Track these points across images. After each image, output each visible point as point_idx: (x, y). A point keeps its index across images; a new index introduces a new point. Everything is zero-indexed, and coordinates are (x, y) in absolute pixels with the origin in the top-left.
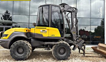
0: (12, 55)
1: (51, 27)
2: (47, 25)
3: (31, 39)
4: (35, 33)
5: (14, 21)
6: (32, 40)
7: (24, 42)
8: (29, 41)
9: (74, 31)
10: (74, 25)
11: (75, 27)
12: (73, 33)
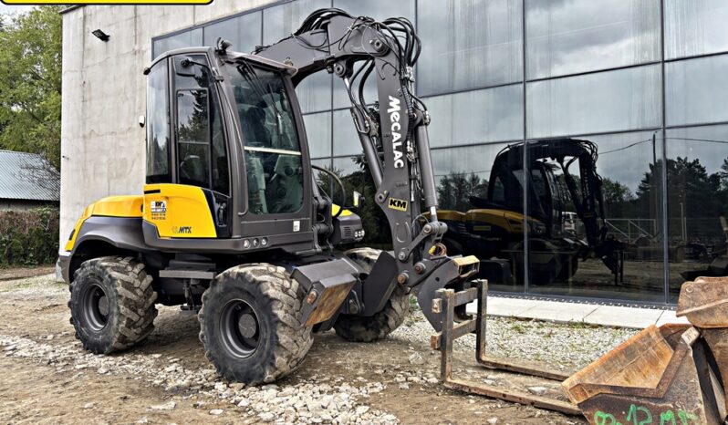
4: (144, 218)
9: (397, 192)
10: (394, 148)
11: (399, 164)
12: (393, 207)
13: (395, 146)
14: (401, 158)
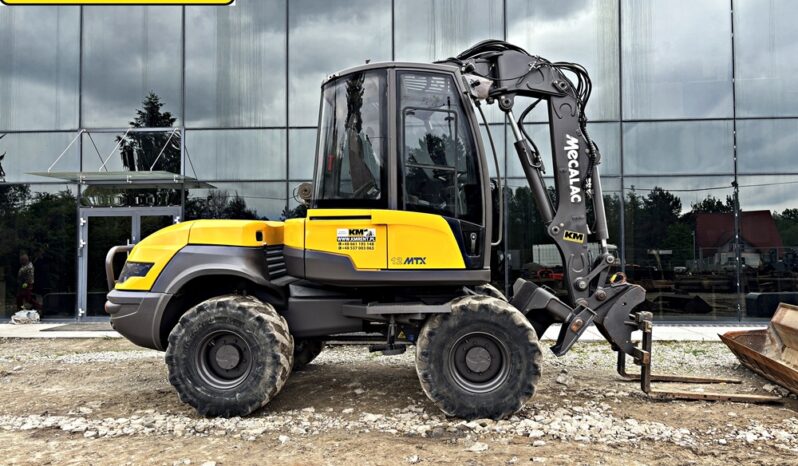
0: (177, 386)
1: (400, 207)
2: (379, 197)
3: (286, 289)
4: (308, 247)
5: (190, 174)
6: (295, 291)
7: (241, 308)
8: (277, 298)
9: (574, 225)
10: (571, 183)
11: (576, 199)
12: (568, 239)
13: (571, 181)
14: (578, 193)
